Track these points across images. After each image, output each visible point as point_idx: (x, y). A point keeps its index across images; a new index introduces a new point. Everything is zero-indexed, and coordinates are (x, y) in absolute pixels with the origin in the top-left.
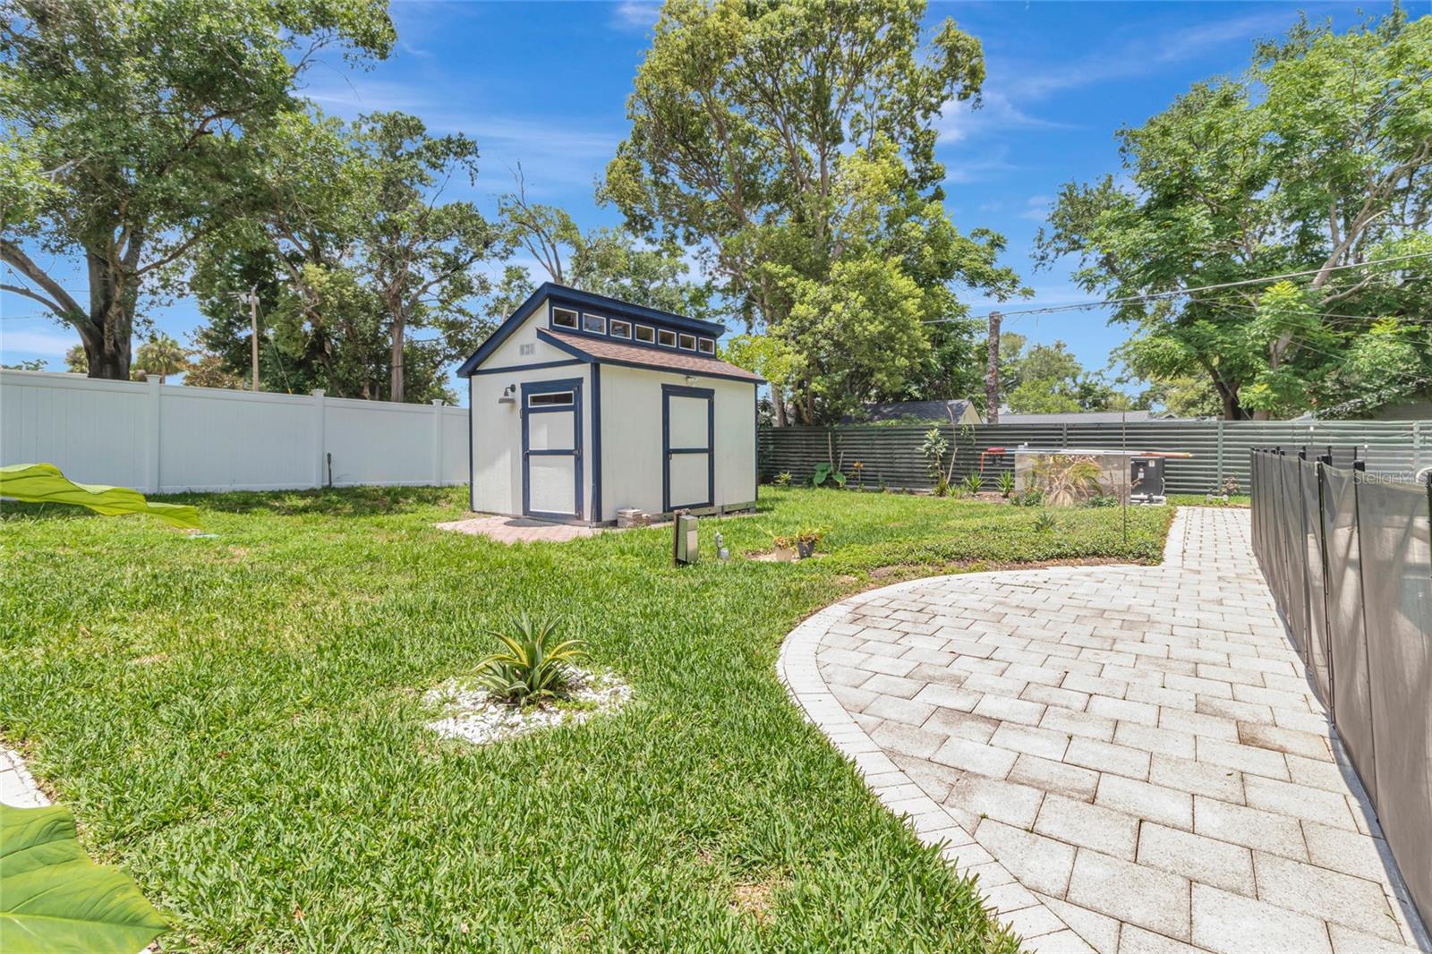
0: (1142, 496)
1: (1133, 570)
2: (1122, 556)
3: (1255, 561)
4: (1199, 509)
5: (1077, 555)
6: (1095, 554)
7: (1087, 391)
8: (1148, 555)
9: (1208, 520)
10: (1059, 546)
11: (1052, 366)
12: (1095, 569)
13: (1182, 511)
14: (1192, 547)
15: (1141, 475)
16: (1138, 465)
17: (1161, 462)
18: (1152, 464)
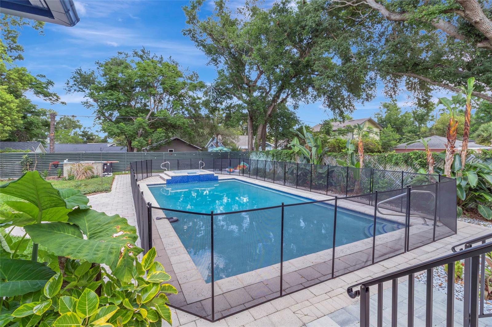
0: (106, 173)
1: (104, 194)
2: (101, 191)
3: (131, 188)
4: (121, 175)
5: (90, 193)
6: (94, 192)
7: (85, 134)
8: (107, 190)
9: (123, 179)
10: (84, 192)
11: (71, 124)
12: (95, 196)
13: (116, 176)
14: (118, 186)
15: (105, 168)
16: (105, 164)
17: (111, 163)
18: (108, 164)
